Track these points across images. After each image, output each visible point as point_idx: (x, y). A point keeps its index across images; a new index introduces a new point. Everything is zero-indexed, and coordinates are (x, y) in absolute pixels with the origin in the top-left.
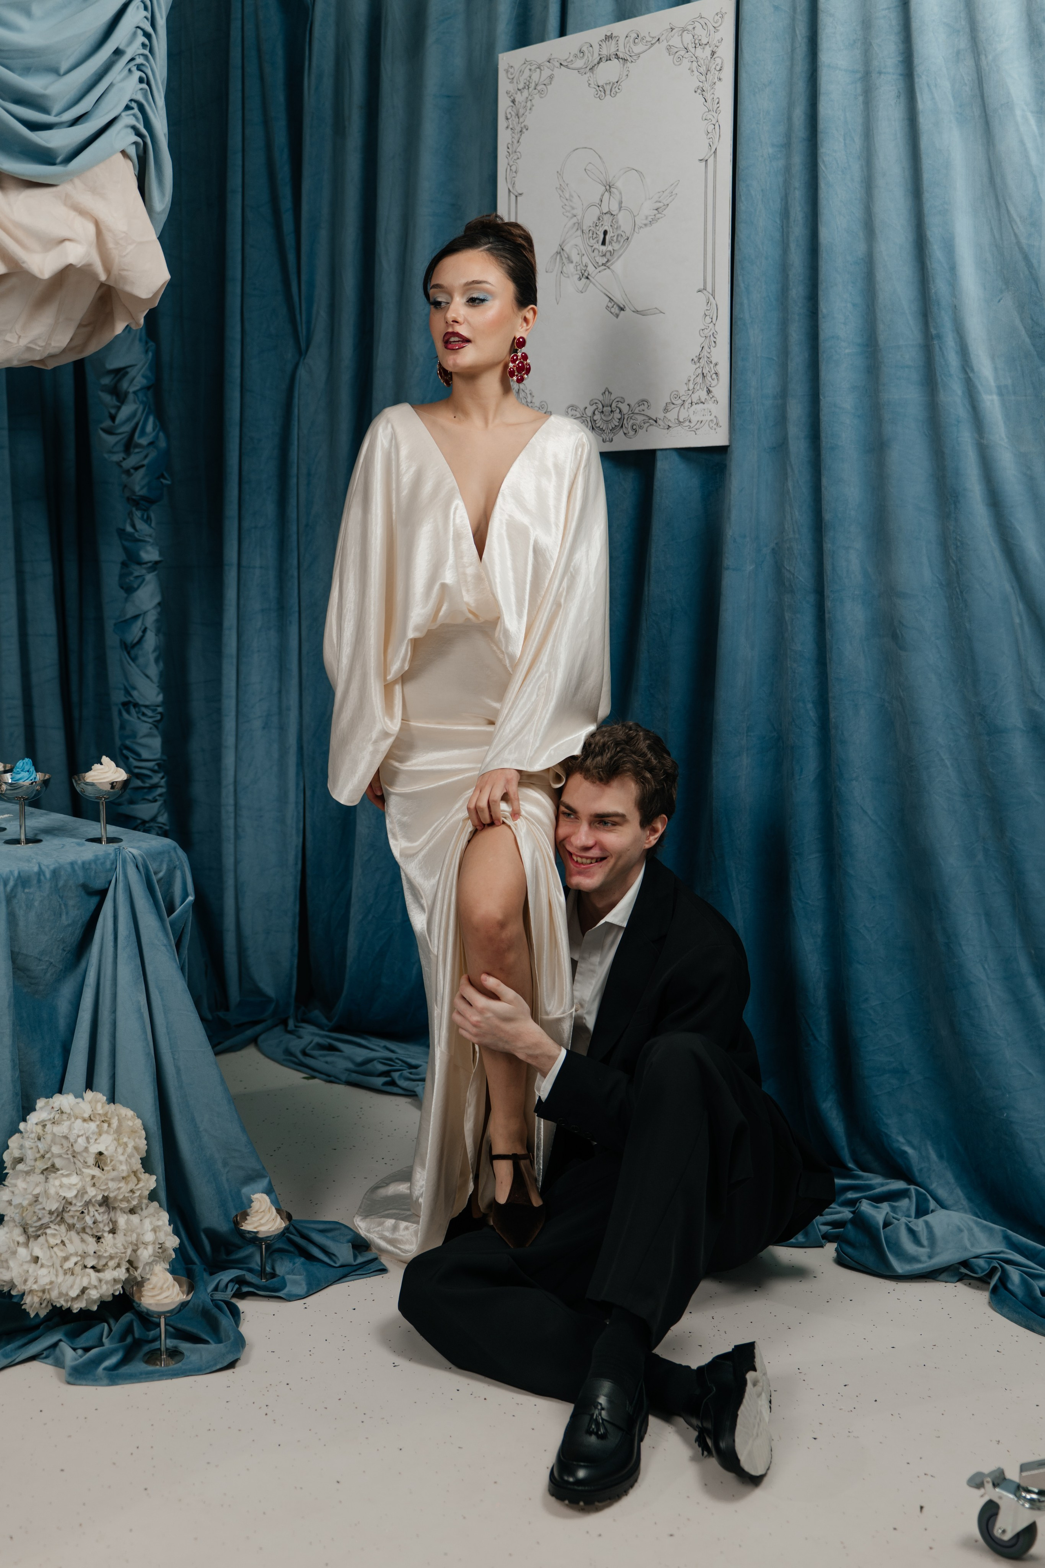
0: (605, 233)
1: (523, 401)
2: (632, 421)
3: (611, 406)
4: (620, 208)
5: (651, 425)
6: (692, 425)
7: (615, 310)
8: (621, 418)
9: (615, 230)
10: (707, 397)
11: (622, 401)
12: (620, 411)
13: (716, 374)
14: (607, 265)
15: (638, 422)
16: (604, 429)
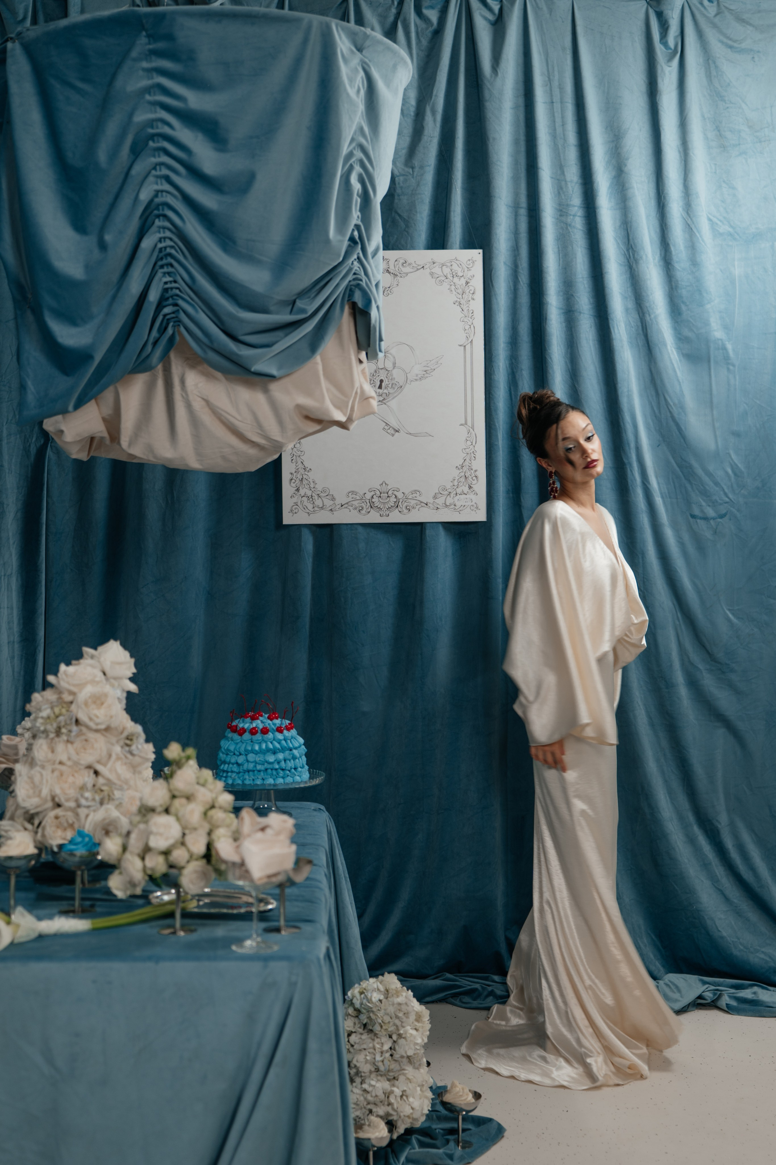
0: (381, 381)
1: (306, 487)
2: (406, 504)
3: (387, 493)
4: (394, 367)
5: (422, 507)
6: (456, 508)
7: (393, 432)
8: (397, 501)
9: (390, 380)
10: (469, 491)
11: (398, 490)
12: (396, 496)
13: (476, 477)
14: (384, 402)
15: (411, 505)
16: (381, 508)
